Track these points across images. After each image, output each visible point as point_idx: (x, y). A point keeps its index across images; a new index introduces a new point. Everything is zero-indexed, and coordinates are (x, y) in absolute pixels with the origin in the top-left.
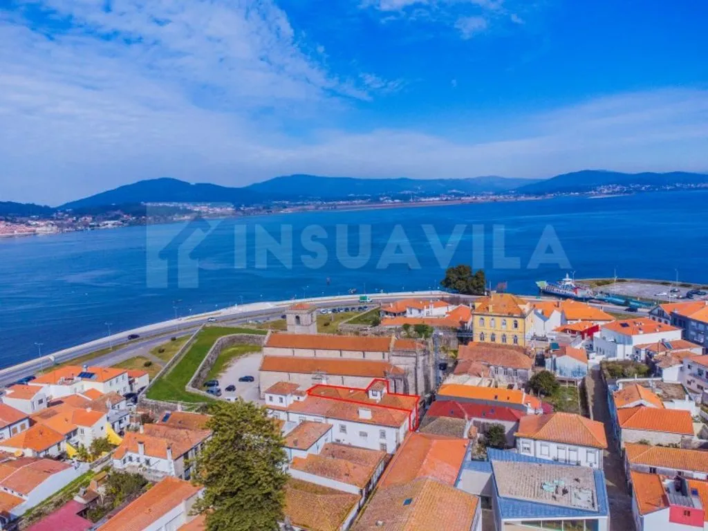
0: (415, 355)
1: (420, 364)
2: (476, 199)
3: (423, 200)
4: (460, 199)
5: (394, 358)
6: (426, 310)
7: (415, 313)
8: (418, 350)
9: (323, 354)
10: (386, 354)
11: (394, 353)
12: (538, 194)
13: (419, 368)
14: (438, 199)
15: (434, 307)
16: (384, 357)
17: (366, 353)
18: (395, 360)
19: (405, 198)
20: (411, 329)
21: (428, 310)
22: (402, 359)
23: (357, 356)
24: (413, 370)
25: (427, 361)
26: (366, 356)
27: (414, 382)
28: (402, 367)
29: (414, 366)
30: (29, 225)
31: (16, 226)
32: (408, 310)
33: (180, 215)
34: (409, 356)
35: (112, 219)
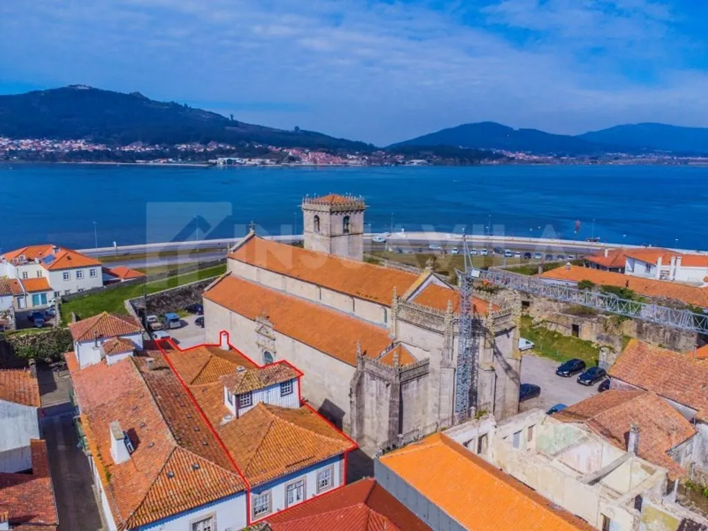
0: (443, 328)
5: (400, 324)
6: (661, 267)
7: (640, 270)
10: (390, 313)
11: (402, 314)
13: (448, 366)
15: (682, 264)
16: (386, 319)
18: (406, 333)
21: (666, 268)
22: (416, 334)
24: (438, 368)
25: (480, 354)
28: (416, 353)
29: (441, 357)
30: (347, 158)
31: (333, 157)
32: (628, 264)
33: (489, 160)
34: (430, 329)
35: (421, 159)
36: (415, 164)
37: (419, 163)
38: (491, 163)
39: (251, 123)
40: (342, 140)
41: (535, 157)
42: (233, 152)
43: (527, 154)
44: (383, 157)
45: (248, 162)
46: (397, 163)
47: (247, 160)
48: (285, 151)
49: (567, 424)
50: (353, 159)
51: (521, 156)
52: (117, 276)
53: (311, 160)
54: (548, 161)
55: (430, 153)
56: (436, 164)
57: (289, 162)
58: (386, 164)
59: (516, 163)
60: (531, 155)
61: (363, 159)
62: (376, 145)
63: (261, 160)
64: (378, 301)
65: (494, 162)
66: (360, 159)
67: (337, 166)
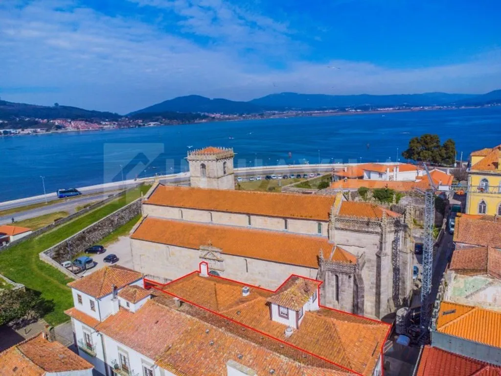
0: (379, 230)
1: (388, 249)
2: (423, 108)
3: (379, 109)
4: (409, 109)
5: (336, 232)
6: (389, 174)
7: (374, 177)
8: (386, 220)
9: (222, 220)
10: (325, 226)
11: (339, 225)
12: (476, 105)
13: (386, 255)
14: (391, 109)
15: (400, 171)
16: (320, 231)
17: (289, 221)
18: (339, 237)
19: (365, 108)
20: (369, 195)
21: (392, 174)
22: (352, 237)
23: (274, 225)
24: (375, 258)
25: (401, 243)
26: (289, 226)
27: (374, 280)
28: (352, 250)
29: (376, 250)
30: (101, 124)
31: (92, 124)
32: (365, 175)
33: (200, 120)
34: (368, 232)
35: (155, 121)
36: (152, 125)
37: (154, 125)
38: (200, 121)
39: (16, 102)
40: (93, 112)
41: (227, 116)
42: (7, 125)
43: (221, 115)
44: (128, 122)
45: (22, 132)
46: (140, 126)
47: (20, 130)
48: (52, 121)
49: (474, 277)
50: (106, 125)
51: (218, 115)
52: (5, 234)
53: (74, 127)
54: (235, 118)
55: (160, 117)
56: (165, 124)
57: (57, 130)
58: (132, 126)
59: (217, 121)
60: (224, 114)
61: (114, 124)
62: (120, 114)
63: (32, 130)
64: (312, 218)
65: (204, 121)
66: (113, 124)
67: (96, 130)
